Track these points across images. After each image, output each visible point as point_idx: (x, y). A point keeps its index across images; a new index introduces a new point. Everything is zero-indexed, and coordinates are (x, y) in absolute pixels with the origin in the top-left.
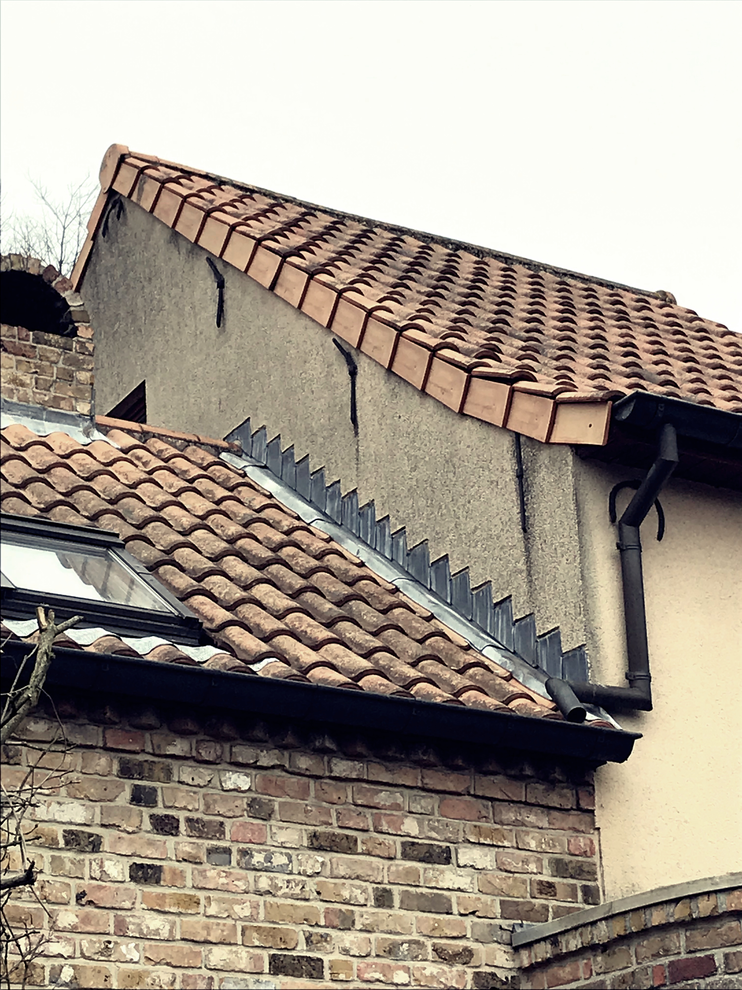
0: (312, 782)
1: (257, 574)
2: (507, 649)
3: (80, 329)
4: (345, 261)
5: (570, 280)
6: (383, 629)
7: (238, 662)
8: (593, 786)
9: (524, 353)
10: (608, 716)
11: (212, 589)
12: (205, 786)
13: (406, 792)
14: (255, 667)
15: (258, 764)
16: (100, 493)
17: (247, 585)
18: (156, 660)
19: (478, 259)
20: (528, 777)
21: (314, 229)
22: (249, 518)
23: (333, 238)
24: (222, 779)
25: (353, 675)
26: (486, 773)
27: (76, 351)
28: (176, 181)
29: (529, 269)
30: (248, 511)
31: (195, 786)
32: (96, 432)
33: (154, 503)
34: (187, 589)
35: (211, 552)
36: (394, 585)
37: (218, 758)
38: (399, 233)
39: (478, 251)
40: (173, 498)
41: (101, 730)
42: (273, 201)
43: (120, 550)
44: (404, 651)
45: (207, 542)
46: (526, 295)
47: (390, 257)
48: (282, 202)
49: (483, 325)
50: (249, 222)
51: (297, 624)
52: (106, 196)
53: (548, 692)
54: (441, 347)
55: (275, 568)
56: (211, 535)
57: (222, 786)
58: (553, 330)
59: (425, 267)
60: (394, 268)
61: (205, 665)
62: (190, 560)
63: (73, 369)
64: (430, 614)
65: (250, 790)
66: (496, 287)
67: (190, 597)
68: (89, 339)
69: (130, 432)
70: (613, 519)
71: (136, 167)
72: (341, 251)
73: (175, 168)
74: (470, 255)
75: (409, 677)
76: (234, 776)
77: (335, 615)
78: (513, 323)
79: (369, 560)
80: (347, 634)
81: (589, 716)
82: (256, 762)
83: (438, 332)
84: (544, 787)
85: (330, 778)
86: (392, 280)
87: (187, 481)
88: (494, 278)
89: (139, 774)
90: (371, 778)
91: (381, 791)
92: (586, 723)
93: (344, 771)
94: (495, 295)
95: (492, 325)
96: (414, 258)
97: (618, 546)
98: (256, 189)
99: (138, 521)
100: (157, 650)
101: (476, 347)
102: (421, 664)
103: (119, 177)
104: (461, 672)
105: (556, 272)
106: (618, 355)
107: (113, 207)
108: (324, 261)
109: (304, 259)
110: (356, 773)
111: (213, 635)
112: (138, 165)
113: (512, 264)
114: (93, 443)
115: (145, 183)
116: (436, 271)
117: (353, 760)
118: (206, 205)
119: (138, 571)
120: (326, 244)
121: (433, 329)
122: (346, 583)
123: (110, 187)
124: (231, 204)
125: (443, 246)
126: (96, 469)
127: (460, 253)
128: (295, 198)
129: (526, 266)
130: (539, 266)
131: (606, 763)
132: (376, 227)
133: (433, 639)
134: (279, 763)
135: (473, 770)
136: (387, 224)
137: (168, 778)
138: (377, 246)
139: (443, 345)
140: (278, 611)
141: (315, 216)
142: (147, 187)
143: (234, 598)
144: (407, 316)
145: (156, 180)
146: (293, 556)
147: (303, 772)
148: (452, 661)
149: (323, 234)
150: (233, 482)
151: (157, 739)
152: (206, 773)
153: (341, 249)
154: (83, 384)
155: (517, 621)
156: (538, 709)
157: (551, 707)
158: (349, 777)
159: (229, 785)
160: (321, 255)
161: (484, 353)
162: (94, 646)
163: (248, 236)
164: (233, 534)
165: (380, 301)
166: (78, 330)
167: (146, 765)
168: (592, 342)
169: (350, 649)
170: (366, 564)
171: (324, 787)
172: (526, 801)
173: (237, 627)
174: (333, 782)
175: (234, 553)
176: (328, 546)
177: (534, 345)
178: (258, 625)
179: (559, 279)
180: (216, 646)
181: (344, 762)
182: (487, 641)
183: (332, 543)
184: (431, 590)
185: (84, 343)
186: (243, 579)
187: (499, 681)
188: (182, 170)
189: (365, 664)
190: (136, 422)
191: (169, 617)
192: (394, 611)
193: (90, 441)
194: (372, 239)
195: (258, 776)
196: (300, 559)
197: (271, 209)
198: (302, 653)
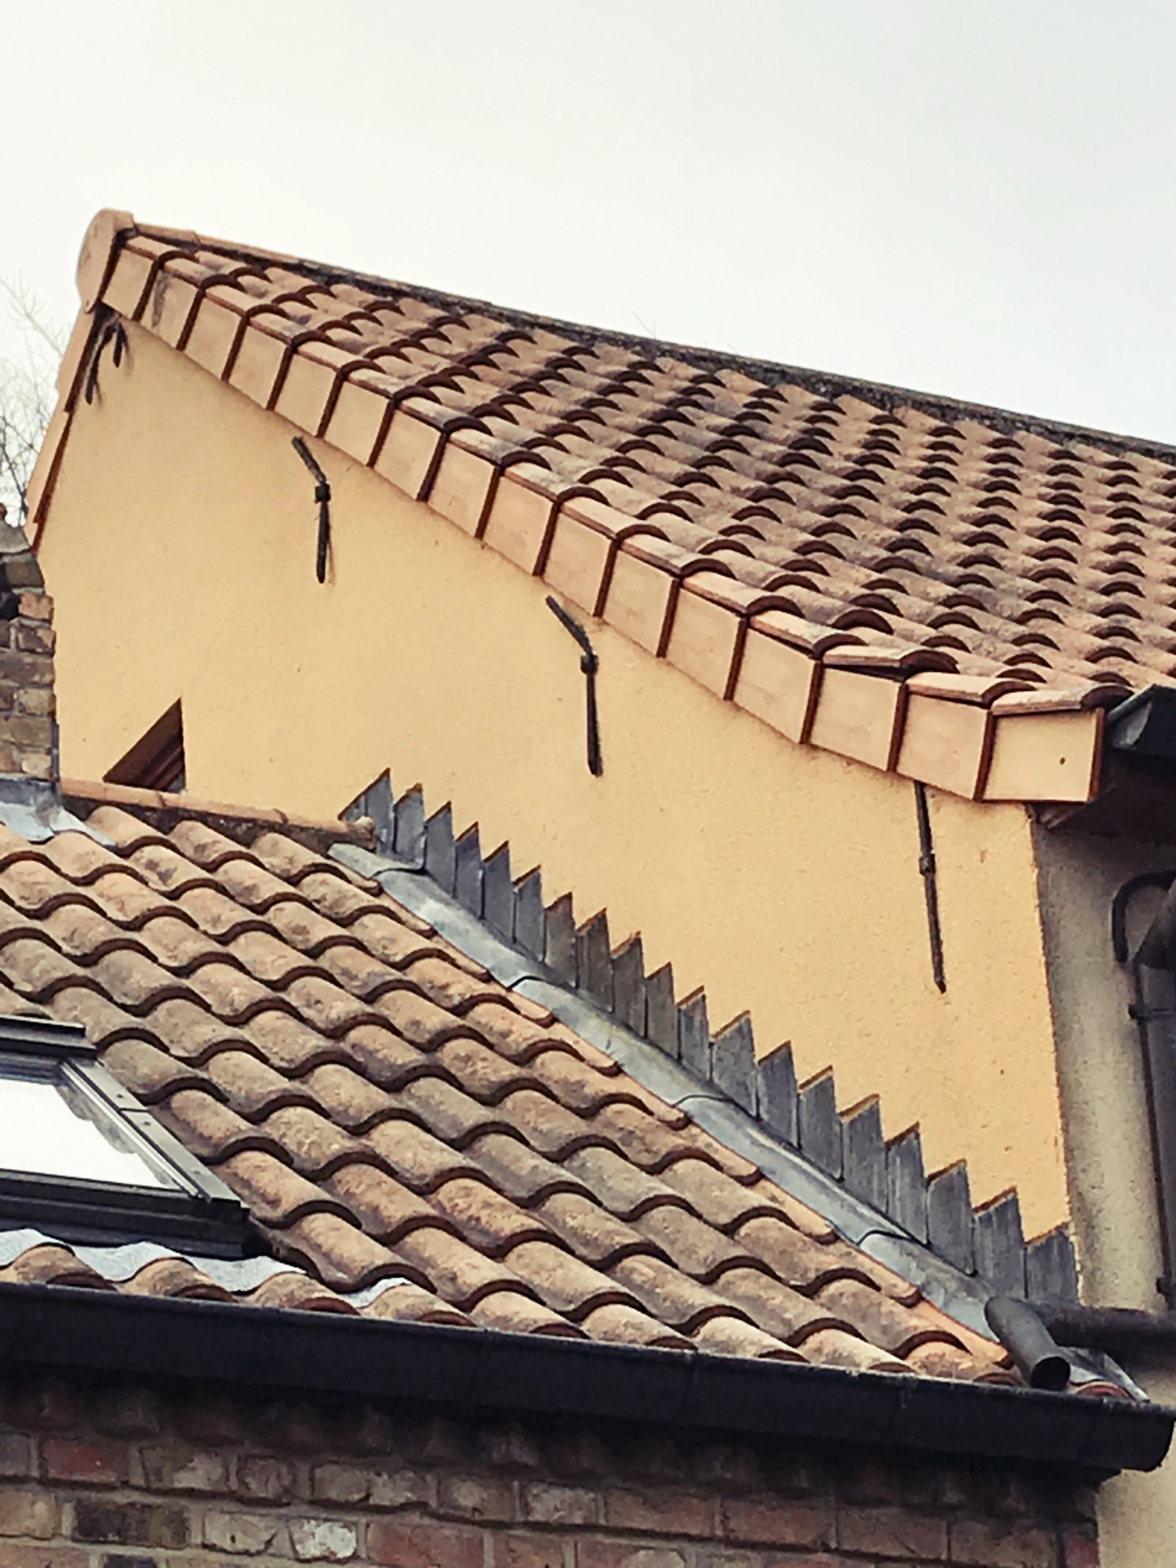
0: (488, 1538)
1: (383, 1100)
2: (913, 1240)
3: (24, 600)
4: (581, 433)
5: (1082, 446)
6: (648, 1205)
7: (322, 1292)
8: (1095, 1524)
9: (947, 610)
10: (1121, 1372)
11: (284, 1135)
12: (259, 1553)
13: (691, 1549)
14: (354, 1301)
15: (371, 1501)
16: (60, 943)
17: (362, 1125)
18: (145, 1293)
19: (879, 412)
20: (954, 1508)
21: (522, 368)
22: (379, 981)
23: (562, 384)
24: (295, 1537)
25: (572, 1307)
26: (861, 1503)
27: (18, 647)
28: (231, 281)
29: (992, 427)
30: (379, 967)
31: (238, 1553)
32: (63, 813)
33: (175, 958)
34: (229, 1137)
35: (287, 1057)
36: (681, 1111)
37: (287, 1491)
38: (711, 366)
39: (883, 394)
40: (218, 948)
41: (33, 1443)
42: (440, 313)
43: (86, 1062)
44: (689, 1252)
45: (281, 1037)
46: (976, 486)
47: (683, 419)
48: (462, 312)
49: (867, 554)
50: (380, 361)
51: (461, 1203)
52: (92, 317)
53: (990, 1325)
54: (761, 607)
55: (426, 1086)
56: (292, 1023)
57: (295, 1551)
58: (1024, 557)
59: (757, 436)
60: (689, 441)
61: (252, 1298)
62: (242, 1077)
63: (11, 683)
64: (753, 1169)
65: (355, 1557)
66: (911, 472)
67: (234, 1155)
68: (44, 620)
69: (137, 811)
70: (1121, 954)
71: (149, 255)
72: (572, 413)
73: (231, 254)
74: (864, 404)
75: (692, 1306)
76: (322, 1530)
77: (545, 1180)
78: (937, 546)
79: (631, 1060)
80: (568, 1219)
81: (1078, 1374)
82: (368, 1496)
83: (761, 575)
84: (986, 1529)
85: (527, 1525)
86: (678, 469)
87: (253, 908)
88: (910, 453)
89: (119, 1533)
90: (616, 1521)
91: (638, 1549)
92: (1074, 1391)
93: (556, 1509)
94: (904, 489)
95: (885, 554)
96: (736, 419)
97: (1133, 1012)
98: (404, 288)
99: (138, 998)
100: (149, 1272)
101: (839, 603)
102: (724, 1278)
103: (114, 279)
104: (811, 1290)
105: (1050, 431)
106: (1162, 603)
107: (107, 339)
108: (532, 435)
109: (489, 432)
110: (580, 1513)
111: (272, 1233)
112: (149, 249)
113: (956, 419)
114: (57, 838)
115: (166, 287)
116: (781, 443)
117: (572, 1487)
118: (290, 329)
119: (121, 1106)
120: (546, 398)
121: (751, 569)
122: (577, 1112)
123: (99, 302)
124: (346, 324)
125: (806, 389)
126: (54, 894)
127: (843, 401)
128: (489, 304)
129: (987, 422)
130: (1013, 422)
131: (1118, 1472)
132: (663, 354)
133: (754, 1223)
134: (414, 1499)
135: (832, 1499)
136: (686, 348)
137: (180, 1538)
138: (657, 396)
139: (767, 603)
140: (422, 1177)
141: (530, 339)
142: (169, 295)
143: (328, 1153)
144: (699, 543)
145: (189, 280)
146: (468, 1059)
147: (467, 1515)
148: (792, 1267)
149: (543, 376)
150: (352, 906)
151: (153, 1457)
152: (262, 1525)
153: (573, 408)
154: (33, 715)
155: (932, 1177)
156: (966, 1363)
157: (999, 1359)
158: (567, 1521)
159: (311, 1549)
160: (529, 422)
161: (854, 616)
162: (16, 1269)
163: (376, 391)
164: (339, 1018)
165: (643, 516)
166: (20, 602)
167: (134, 1515)
168: (1107, 579)
169: (571, 1252)
170: (625, 1069)
171: (514, 1545)
172: (949, 1560)
173: (328, 1215)
174: (536, 1535)
175: (339, 1059)
176: (546, 1034)
177: (979, 593)
178: (376, 1209)
179: (1057, 447)
180: (276, 1258)
181: (556, 1492)
182: (869, 1221)
183: (557, 1026)
184: (758, 1119)
185: (34, 629)
186: (352, 1111)
187: (889, 1305)
188: (247, 257)
189: (602, 1282)
190: (150, 787)
191: (178, 1200)
192: (676, 1167)
193: (51, 834)
194: (648, 382)
195: (372, 1526)
196: (480, 1065)
197: (434, 330)
198: (462, 1264)
